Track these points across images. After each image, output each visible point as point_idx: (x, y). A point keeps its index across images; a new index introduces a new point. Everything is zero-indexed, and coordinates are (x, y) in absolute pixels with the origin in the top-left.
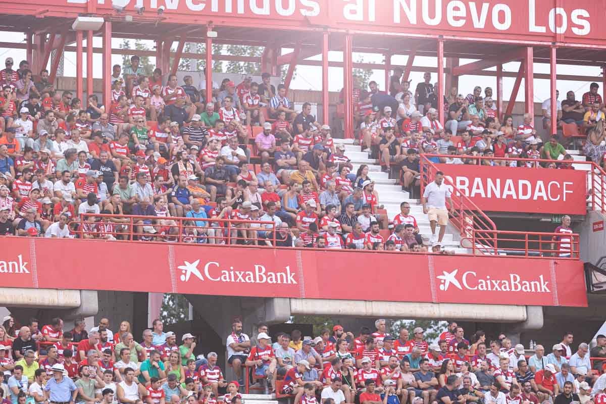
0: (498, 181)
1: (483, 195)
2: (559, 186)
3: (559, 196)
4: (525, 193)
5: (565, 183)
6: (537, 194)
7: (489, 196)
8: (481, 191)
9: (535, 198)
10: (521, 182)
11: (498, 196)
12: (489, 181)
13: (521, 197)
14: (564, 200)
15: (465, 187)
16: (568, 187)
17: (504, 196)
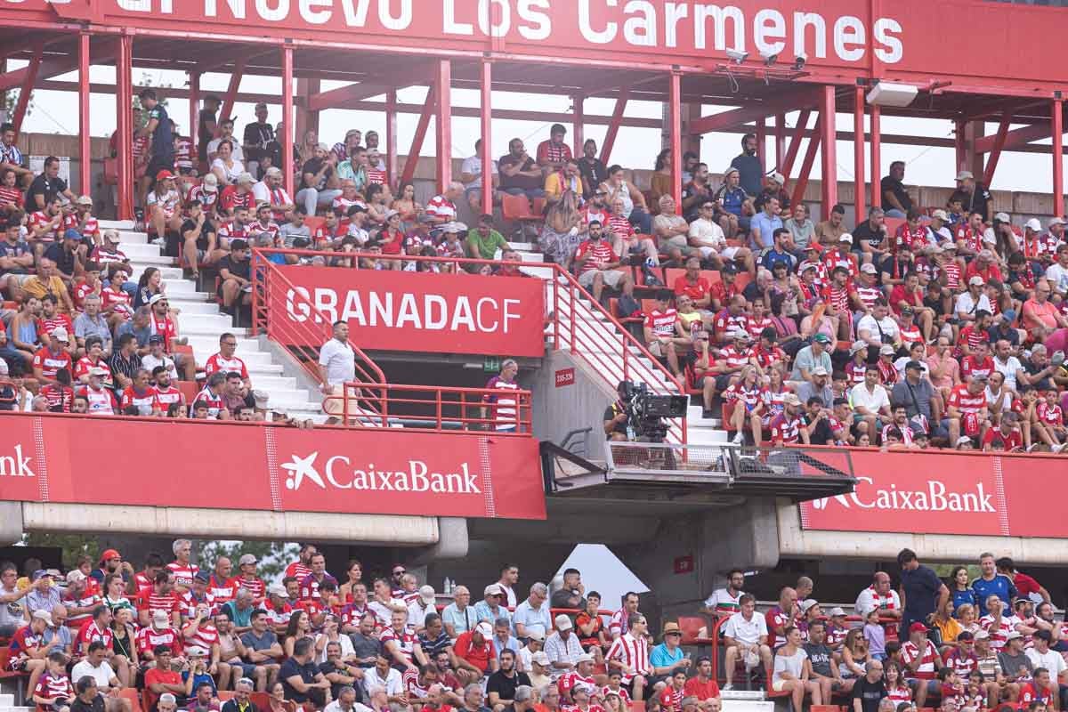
0: (389, 296)
1: (363, 322)
2: (496, 307)
3: (496, 323)
4: (436, 318)
5: (506, 301)
6: (457, 320)
7: (373, 322)
8: (359, 314)
9: (454, 327)
10: (429, 299)
11: (389, 323)
12: (374, 297)
13: (430, 325)
14: (506, 330)
15: (331, 307)
16: (512, 308)
17: (400, 324)
